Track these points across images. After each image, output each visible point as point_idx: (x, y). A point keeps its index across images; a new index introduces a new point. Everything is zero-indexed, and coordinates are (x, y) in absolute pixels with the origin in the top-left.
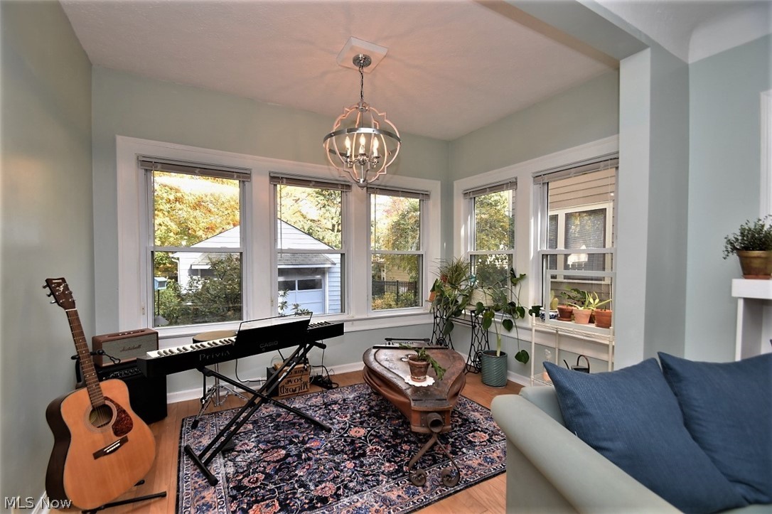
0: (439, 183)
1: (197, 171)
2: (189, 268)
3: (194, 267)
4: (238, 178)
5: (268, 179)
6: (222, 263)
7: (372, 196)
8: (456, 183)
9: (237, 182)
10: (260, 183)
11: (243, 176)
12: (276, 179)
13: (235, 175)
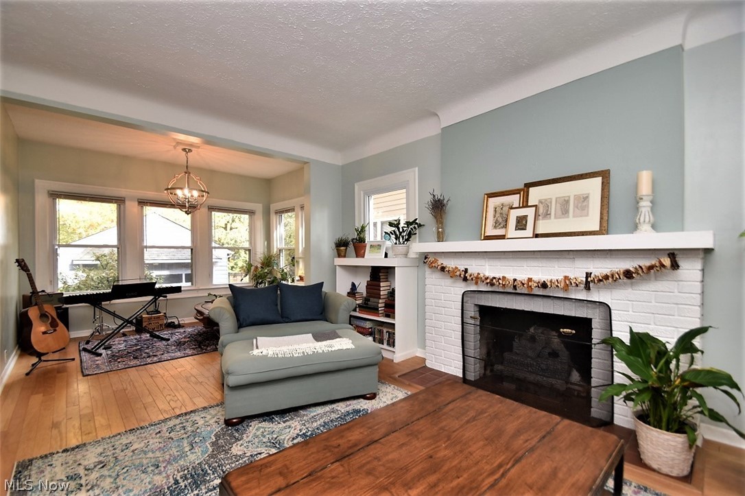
0: (261, 205)
1: (88, 199)
2: (70, 263)
3: (75, 263)
4: (115, 203)
5: (137, 203)
6: (105, 256)
7: (213, 213)
8: (272, 206)
9: (116, 205)
10: (132, 206)
11: (119, 201)
12: (143, 203)
13: (114, 201)
